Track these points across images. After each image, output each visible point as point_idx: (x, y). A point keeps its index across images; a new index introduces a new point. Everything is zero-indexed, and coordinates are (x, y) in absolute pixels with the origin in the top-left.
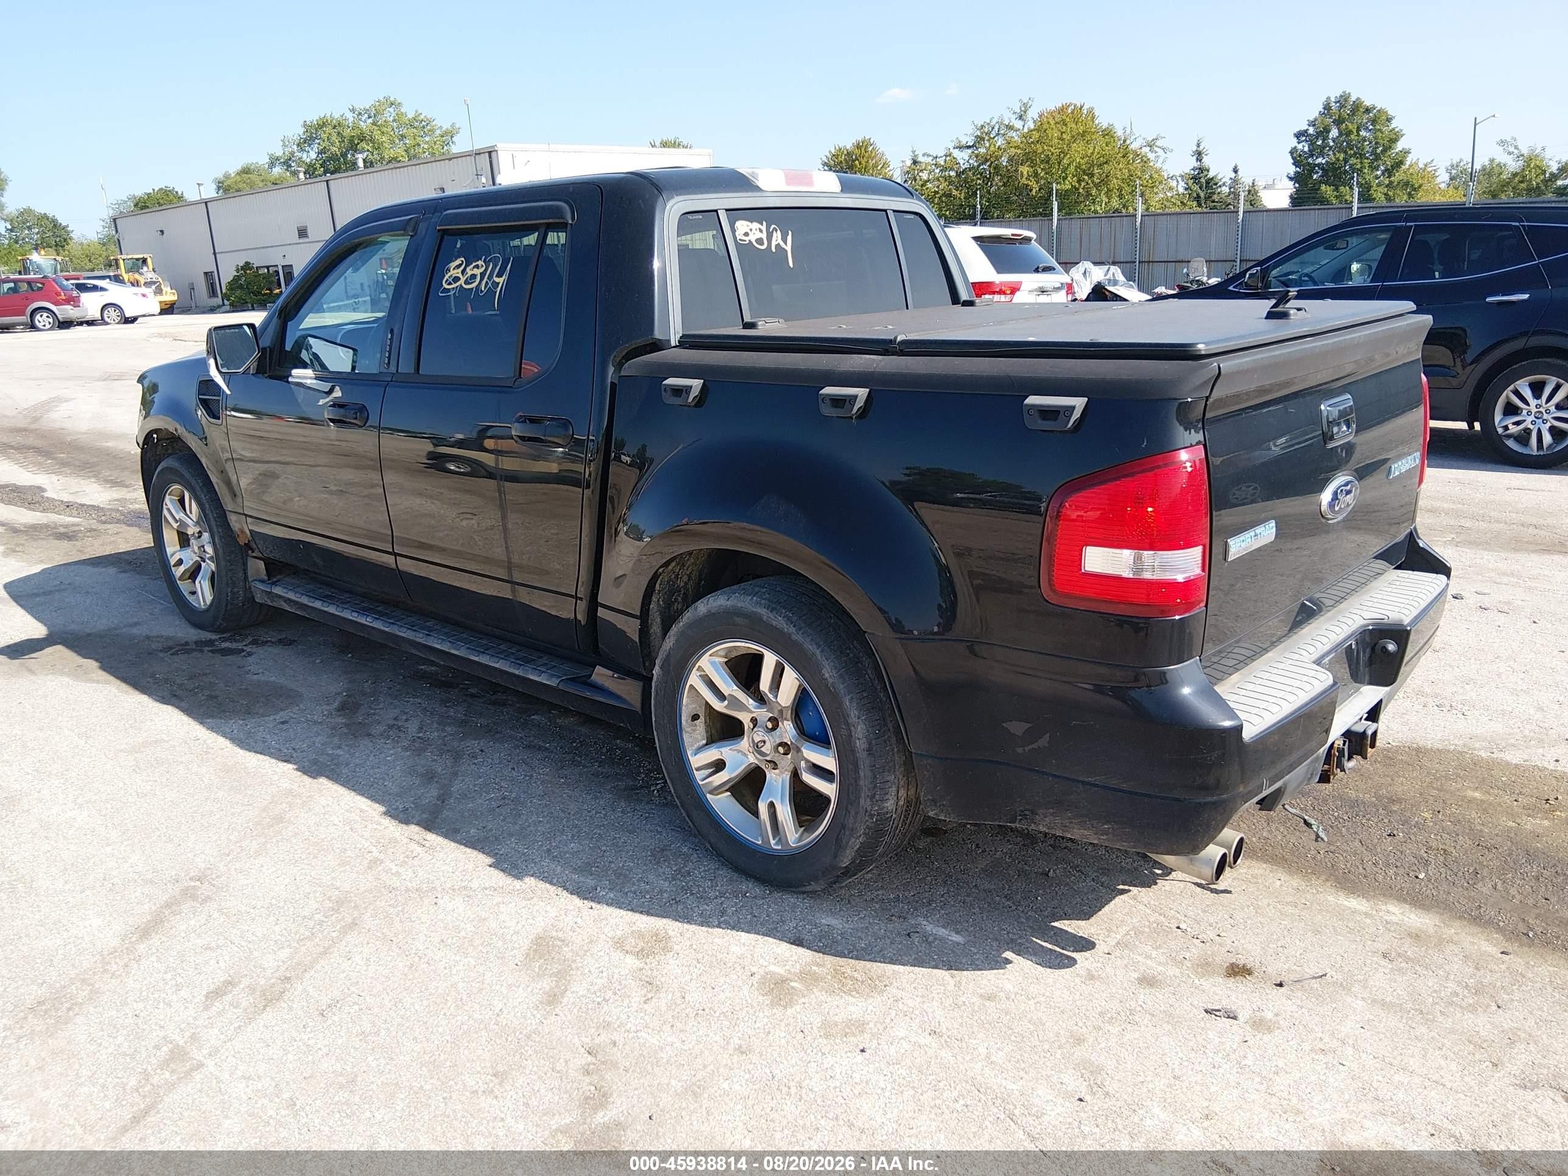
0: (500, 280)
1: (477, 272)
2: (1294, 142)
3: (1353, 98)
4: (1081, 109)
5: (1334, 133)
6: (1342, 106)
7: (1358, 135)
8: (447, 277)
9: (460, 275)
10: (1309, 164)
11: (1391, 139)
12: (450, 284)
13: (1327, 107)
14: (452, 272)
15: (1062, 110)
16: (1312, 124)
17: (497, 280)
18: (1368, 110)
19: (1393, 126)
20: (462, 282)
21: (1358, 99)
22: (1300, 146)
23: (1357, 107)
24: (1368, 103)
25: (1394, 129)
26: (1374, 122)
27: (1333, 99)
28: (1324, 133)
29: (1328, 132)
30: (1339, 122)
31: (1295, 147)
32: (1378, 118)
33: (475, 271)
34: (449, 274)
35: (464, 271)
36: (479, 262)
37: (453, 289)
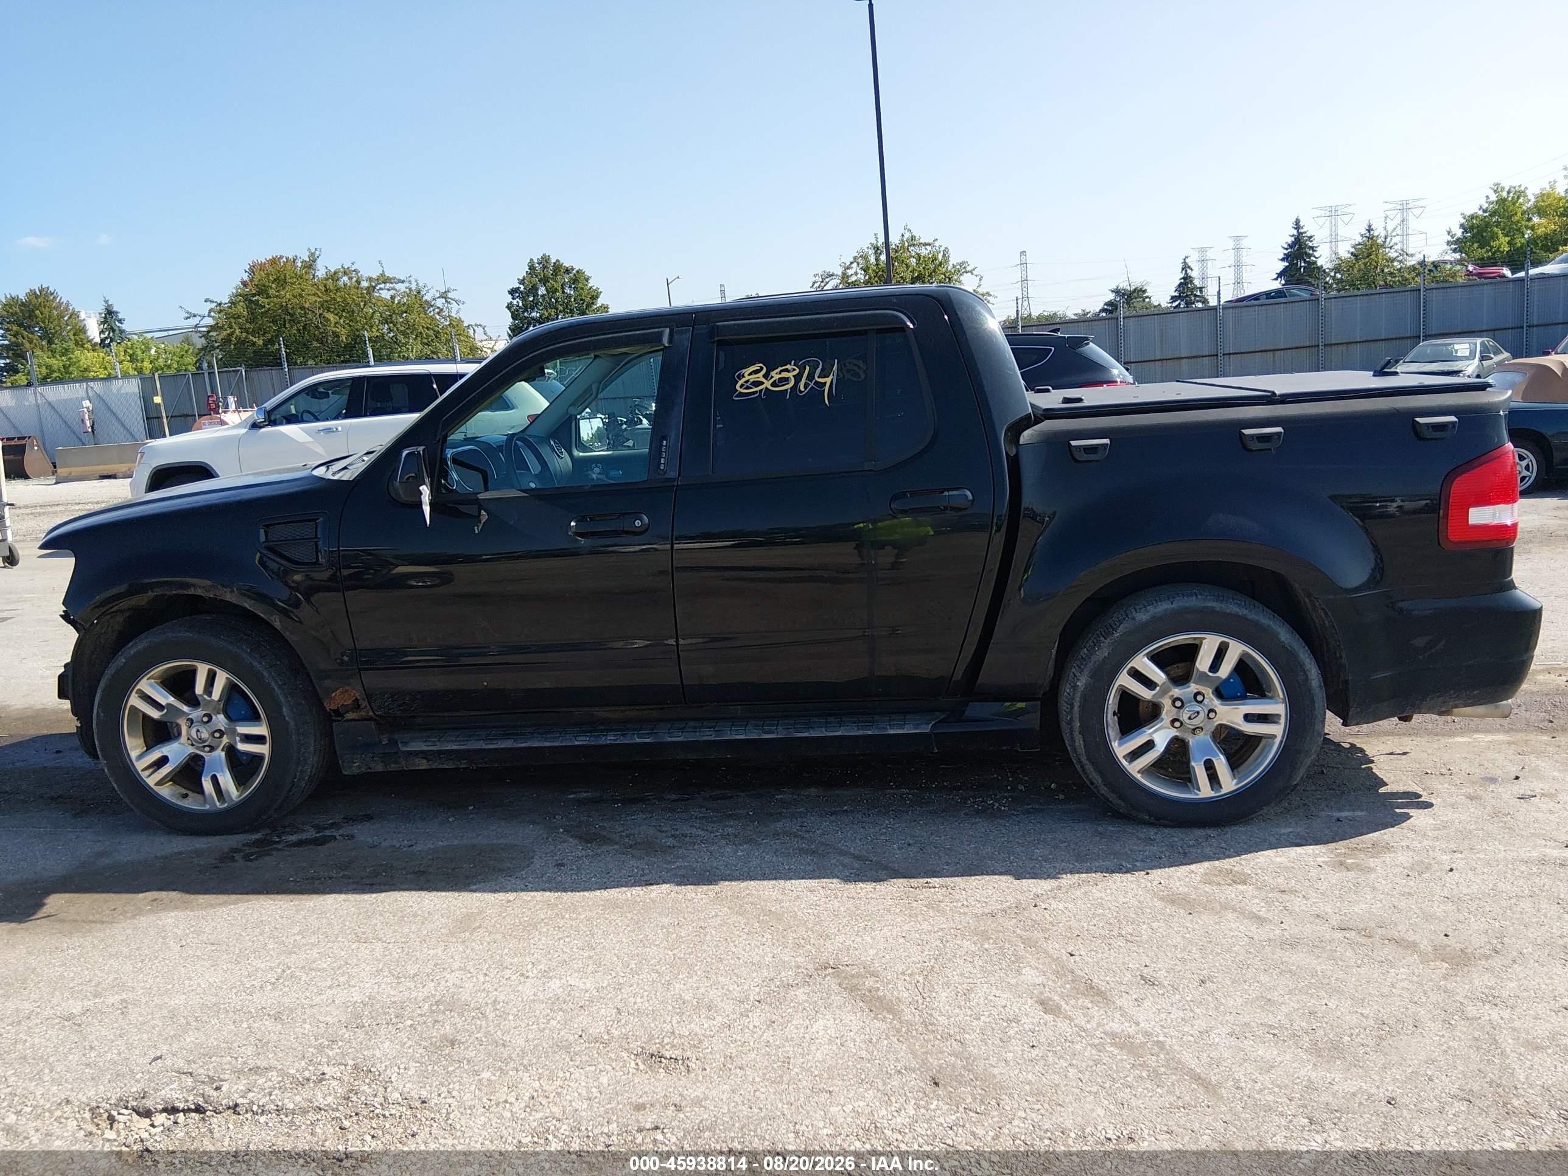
0: (827, 380)
1: (790, 375)
2: (509, 298)
3: (553, 260)
4: (294, 262)
5: (542, 291)
6: (544, 267)
7: (563, 292)
8: (740, 383)
9: (762, 379)
10: (526, 318)
11: (593, 296)
12: (748, 388)
13: (532, 267)
14: (747, 378)
15: (274, 261)
16: (522, 282)
17: (822, 380)
18: (568, 271)
19: (590, 285)
20: (768, 384)
21: (558, 261)
22: (515, 302)
23: (557, 267)
24: (567, 264)
25: (591, 288)
26: (575, 280)
27: (536, 261)
28: (534, 289)
29: (537, 289)
30: (544, 281)
31: (511, 303)
32: (578, 279)
33: (785, 375)
34: (744, 380)
35: (766, 376)
36: (788, 367)
37: (756, 392)
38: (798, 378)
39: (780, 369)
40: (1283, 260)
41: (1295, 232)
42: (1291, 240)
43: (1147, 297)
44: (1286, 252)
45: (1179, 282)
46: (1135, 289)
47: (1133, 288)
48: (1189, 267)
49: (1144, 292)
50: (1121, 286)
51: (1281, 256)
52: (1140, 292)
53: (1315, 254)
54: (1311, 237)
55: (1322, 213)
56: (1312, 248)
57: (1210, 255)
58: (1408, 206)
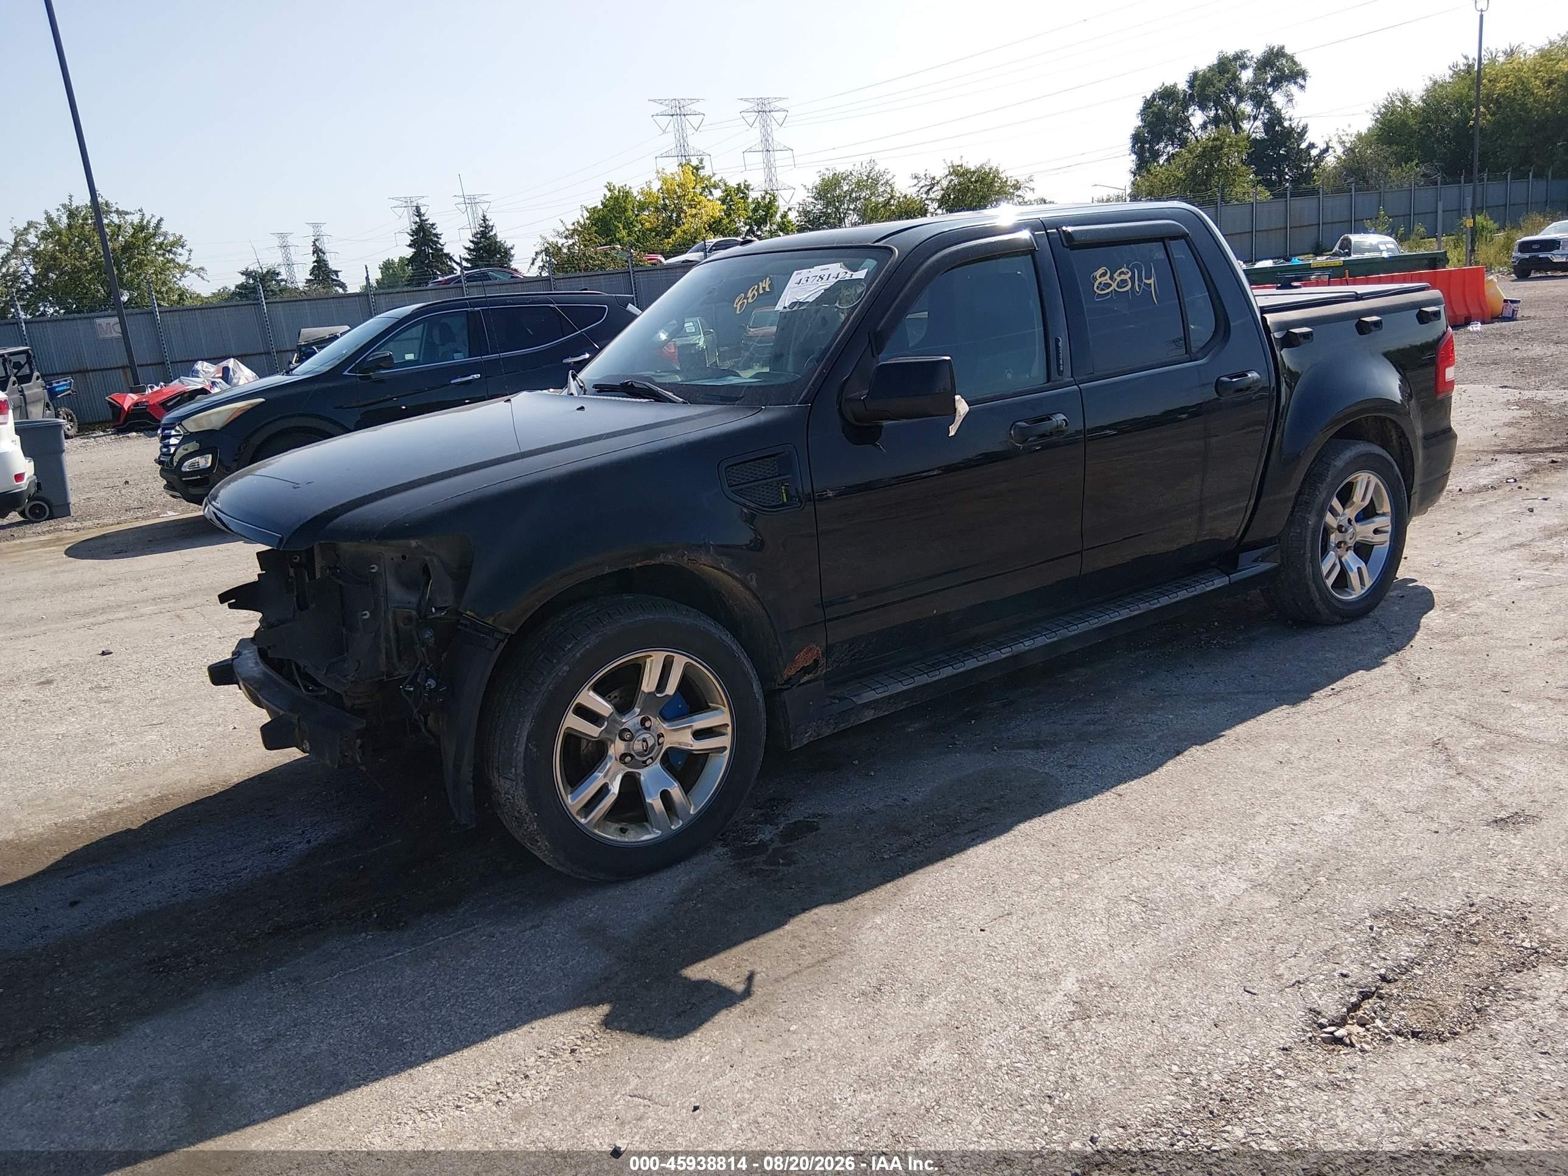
0: (1151, 281)
1: (1127, 277)
8: (1096, 285)
9: (1109, 281)
12: (1102, 290)
14: (1099, 280)
17: (1148, 282)
20: (1114, 286)
33: (1123, 277)
34: (1098, 282)
35: (1111, 278)
36: (1123, 269)
37: (1108, 293)
38: (1132, 278)
39: (1119, 271)
40: (410, 246)
41: (418, 219)
42: (414, 227)
43: (282, 280)
44: (412, 238)
45: (312, 265)
46: (268, 272)
47: (265, 271)
48: (321, 250)
49: (278, 274)
50: (251, 268)
51: (409, 242)
52: (273, 274)
53: (440, 241)
54: (433, 225)
55: (399, 203)
56: (436, 235)
57: (290, 240)
58: (477, 201)
